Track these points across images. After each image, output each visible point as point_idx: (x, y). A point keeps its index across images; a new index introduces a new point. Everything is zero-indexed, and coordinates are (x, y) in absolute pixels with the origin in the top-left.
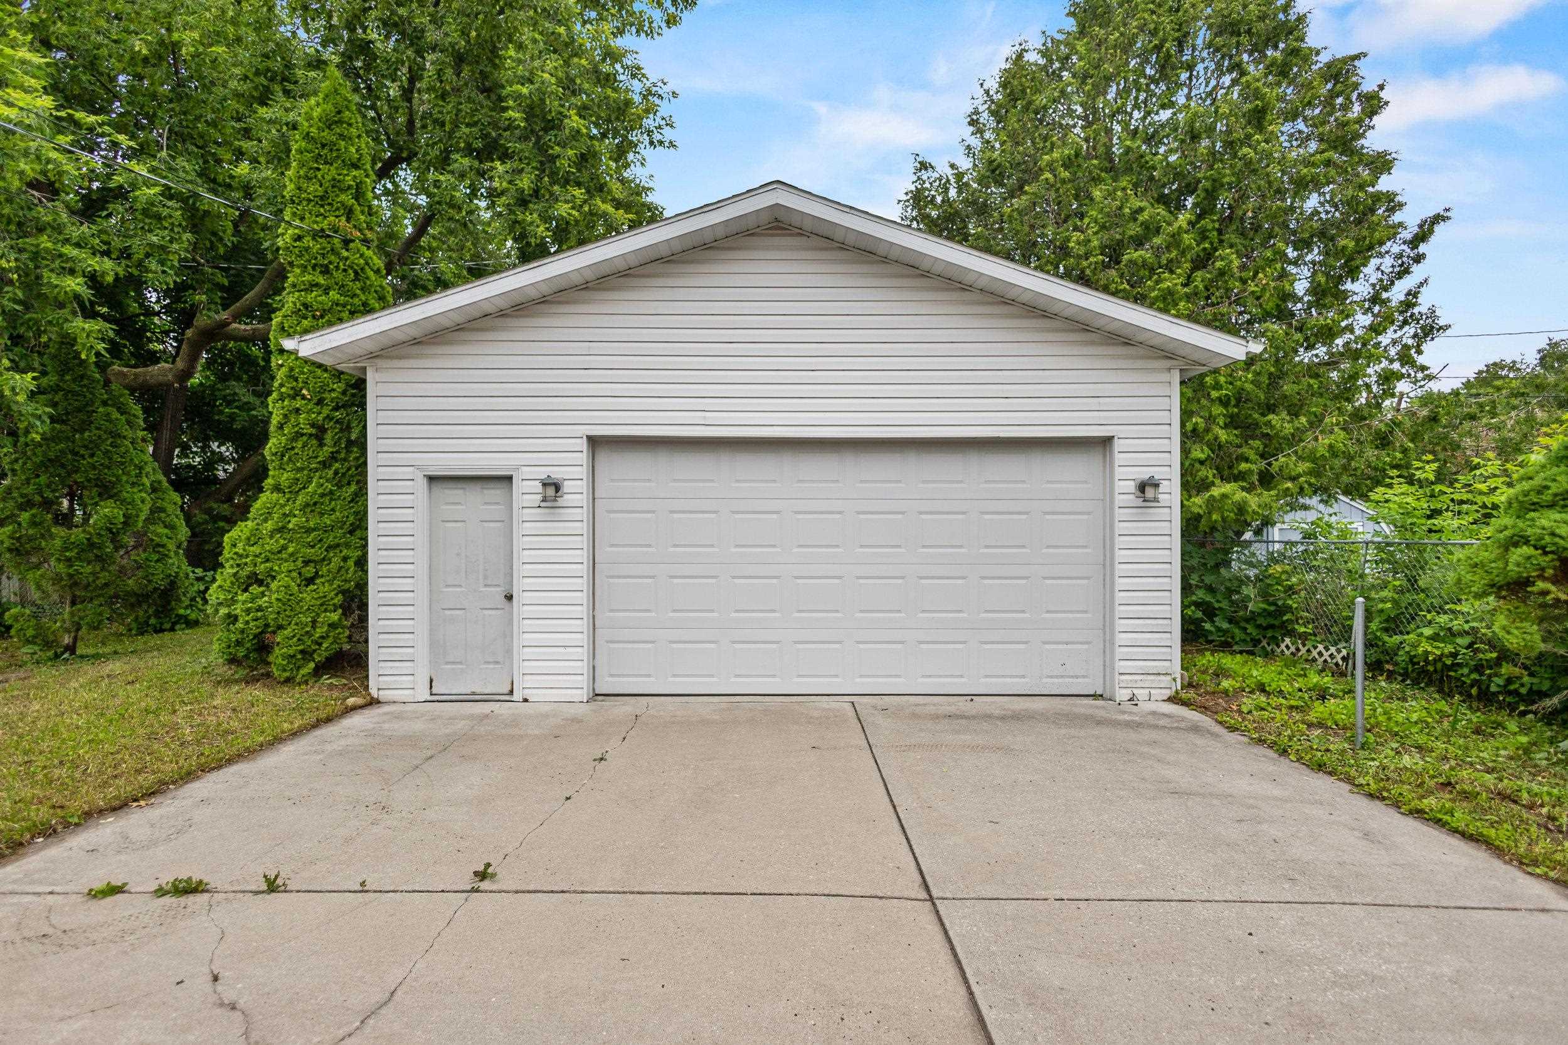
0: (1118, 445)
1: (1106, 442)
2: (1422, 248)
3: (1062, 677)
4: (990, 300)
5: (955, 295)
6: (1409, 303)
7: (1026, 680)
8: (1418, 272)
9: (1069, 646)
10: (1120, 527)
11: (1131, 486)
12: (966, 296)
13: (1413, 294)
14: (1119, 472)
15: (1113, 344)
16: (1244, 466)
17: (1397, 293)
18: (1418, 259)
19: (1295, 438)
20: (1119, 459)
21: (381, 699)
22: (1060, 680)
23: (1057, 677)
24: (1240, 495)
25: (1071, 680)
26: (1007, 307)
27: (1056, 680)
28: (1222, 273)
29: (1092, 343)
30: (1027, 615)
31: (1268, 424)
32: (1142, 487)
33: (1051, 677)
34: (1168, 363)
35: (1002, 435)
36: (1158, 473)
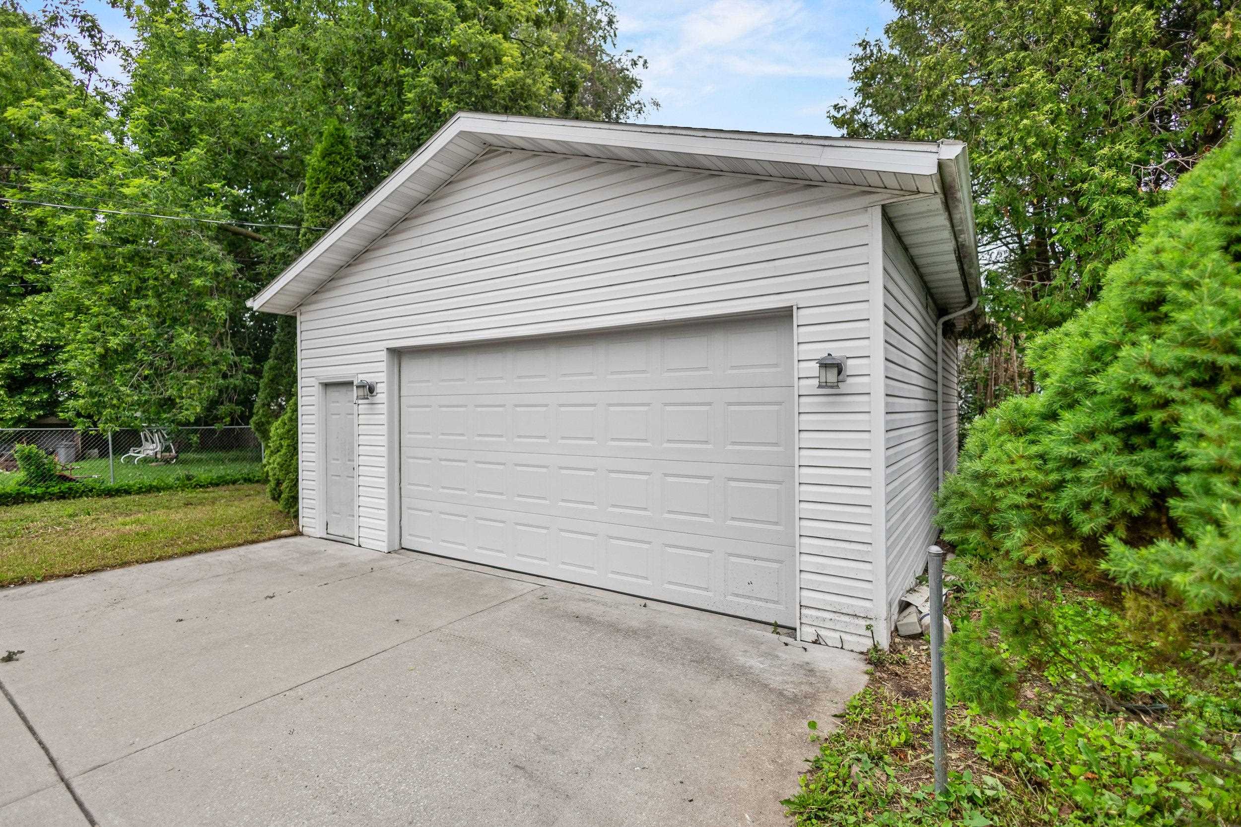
0: (799, 317)
1: (784, 314)
3: (749, 597)
4: (660, 171)
7: (710, 594)
9: (757, 563)
10: (802, 421)
11: (813, 368)
14: (799, 351)
15: (792, 191)
20: (799, 335)
21: (304, 533)
22: (748, 601)
23: (743, 596)
25: (760, 603)
26: (674, 174)
27: (742, 600)
29: (767, 194)
30: (711, 520)
33: (737, 595)
34: (868, 199)
35: (668, 318)
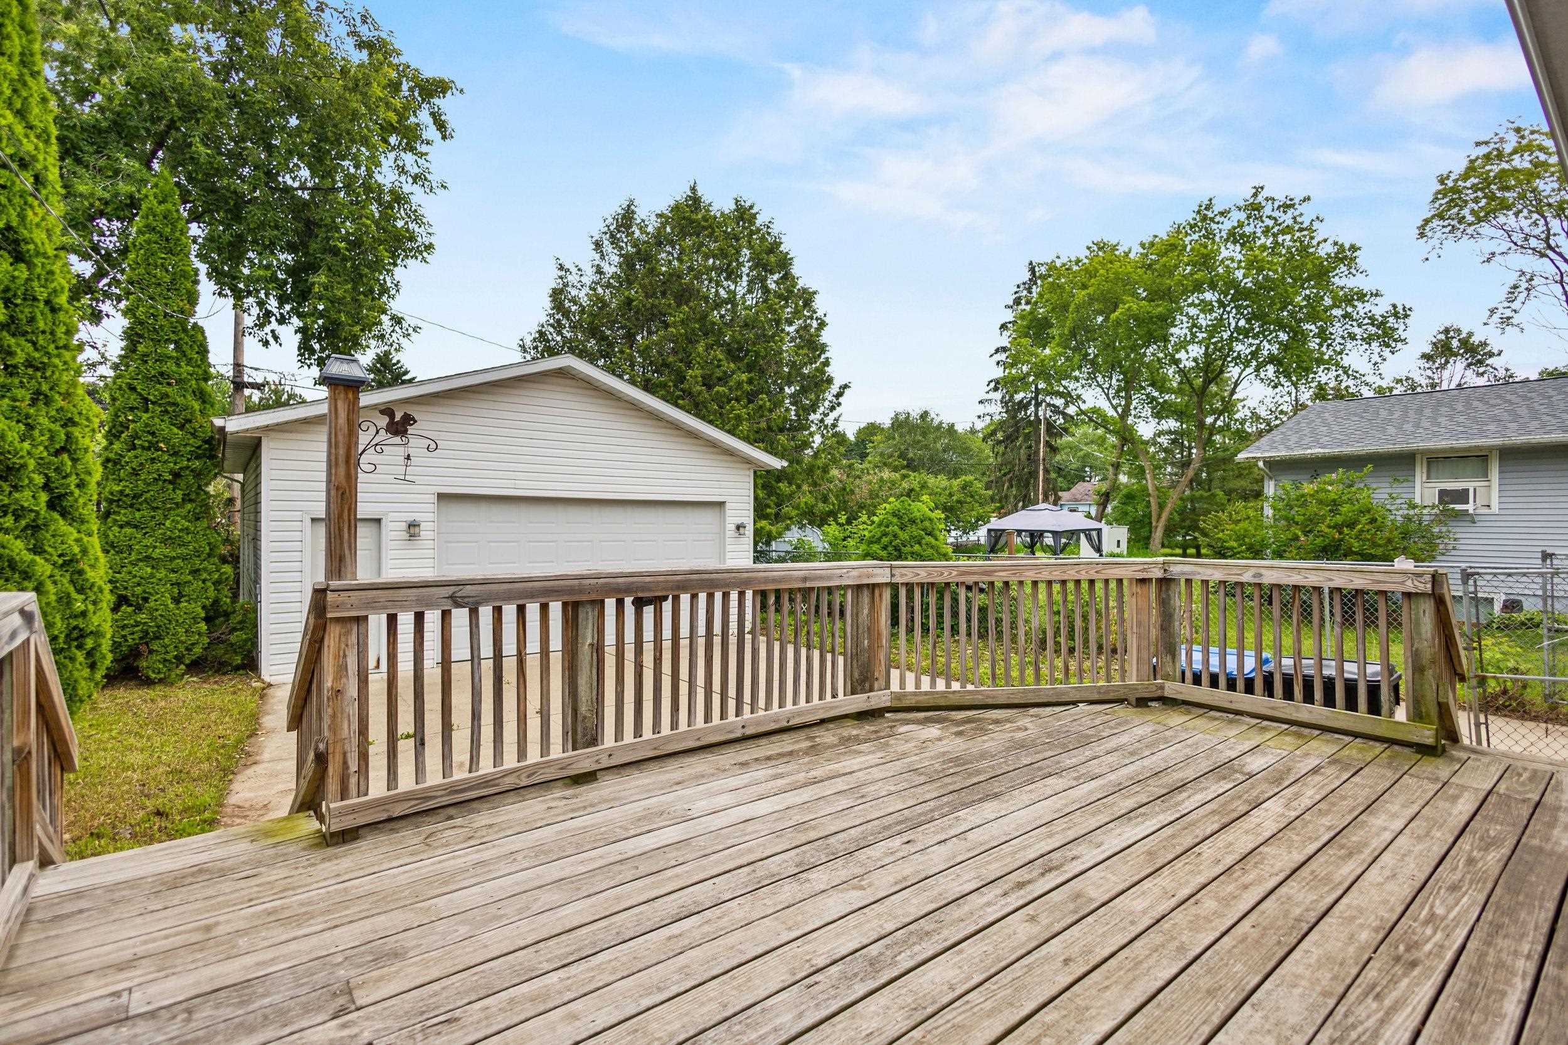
0: (728, 506)
1: (721, 504)
2: (841, 400)
5: (654, 422)
6: (834, 426)
8: (838, 410)
10: (729, 548)
11: (733, 527)
12: (660, 424)
13: (836, 420)
14: (729, 520)
16: (769, 510)
17: (829, 421)
18: (839, 404)
19: (791, 496)
20: (728, 513)
24: (768, 527)
28: (761, 407)
31: (779, 488)
32: (738, 527)
34: (748, 466)
36: (745, 520)
